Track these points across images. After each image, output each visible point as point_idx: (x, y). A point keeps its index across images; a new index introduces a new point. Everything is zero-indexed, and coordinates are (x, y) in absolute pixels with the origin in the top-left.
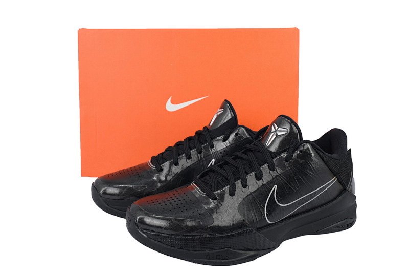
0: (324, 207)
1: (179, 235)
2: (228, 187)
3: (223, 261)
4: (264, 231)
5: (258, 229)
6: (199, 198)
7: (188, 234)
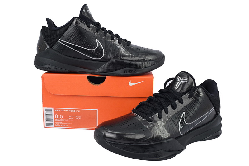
0: (208, 125)
1: (132, 144)
2: (158, 113)
3: (158, 158)
4: (179, 139)
5: (176, 138)
6: (141, 121)
7: (138, 143)
